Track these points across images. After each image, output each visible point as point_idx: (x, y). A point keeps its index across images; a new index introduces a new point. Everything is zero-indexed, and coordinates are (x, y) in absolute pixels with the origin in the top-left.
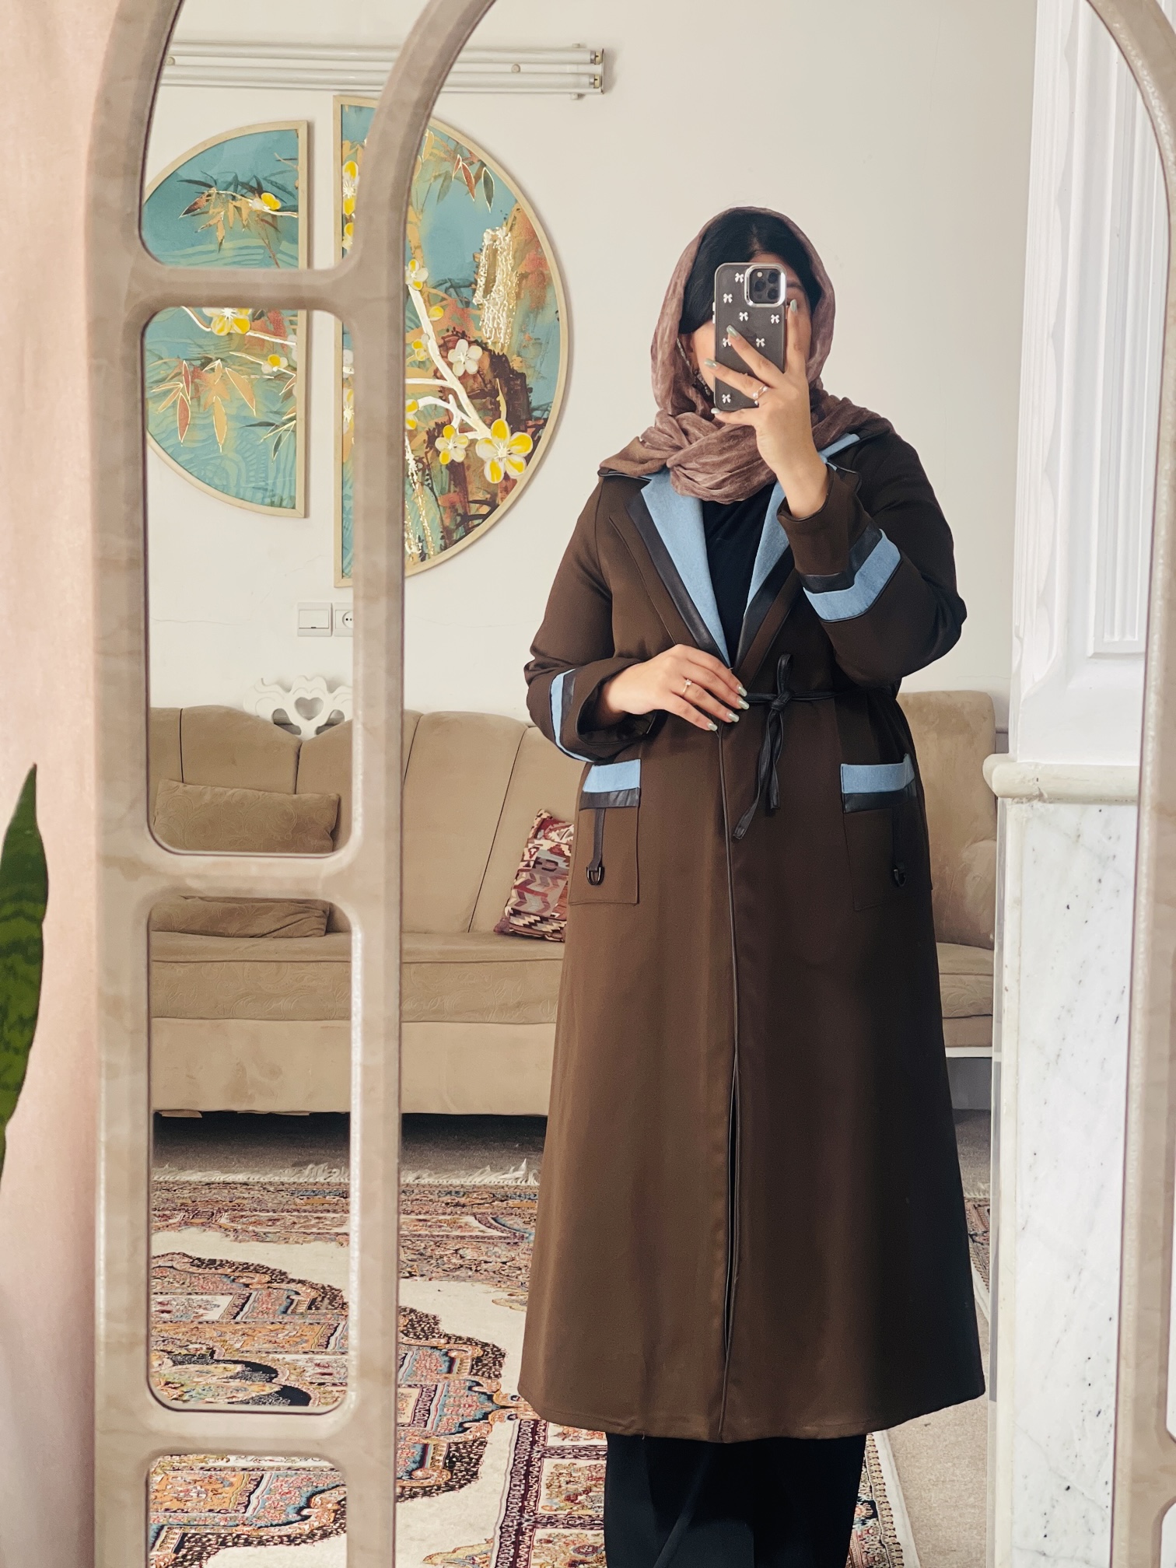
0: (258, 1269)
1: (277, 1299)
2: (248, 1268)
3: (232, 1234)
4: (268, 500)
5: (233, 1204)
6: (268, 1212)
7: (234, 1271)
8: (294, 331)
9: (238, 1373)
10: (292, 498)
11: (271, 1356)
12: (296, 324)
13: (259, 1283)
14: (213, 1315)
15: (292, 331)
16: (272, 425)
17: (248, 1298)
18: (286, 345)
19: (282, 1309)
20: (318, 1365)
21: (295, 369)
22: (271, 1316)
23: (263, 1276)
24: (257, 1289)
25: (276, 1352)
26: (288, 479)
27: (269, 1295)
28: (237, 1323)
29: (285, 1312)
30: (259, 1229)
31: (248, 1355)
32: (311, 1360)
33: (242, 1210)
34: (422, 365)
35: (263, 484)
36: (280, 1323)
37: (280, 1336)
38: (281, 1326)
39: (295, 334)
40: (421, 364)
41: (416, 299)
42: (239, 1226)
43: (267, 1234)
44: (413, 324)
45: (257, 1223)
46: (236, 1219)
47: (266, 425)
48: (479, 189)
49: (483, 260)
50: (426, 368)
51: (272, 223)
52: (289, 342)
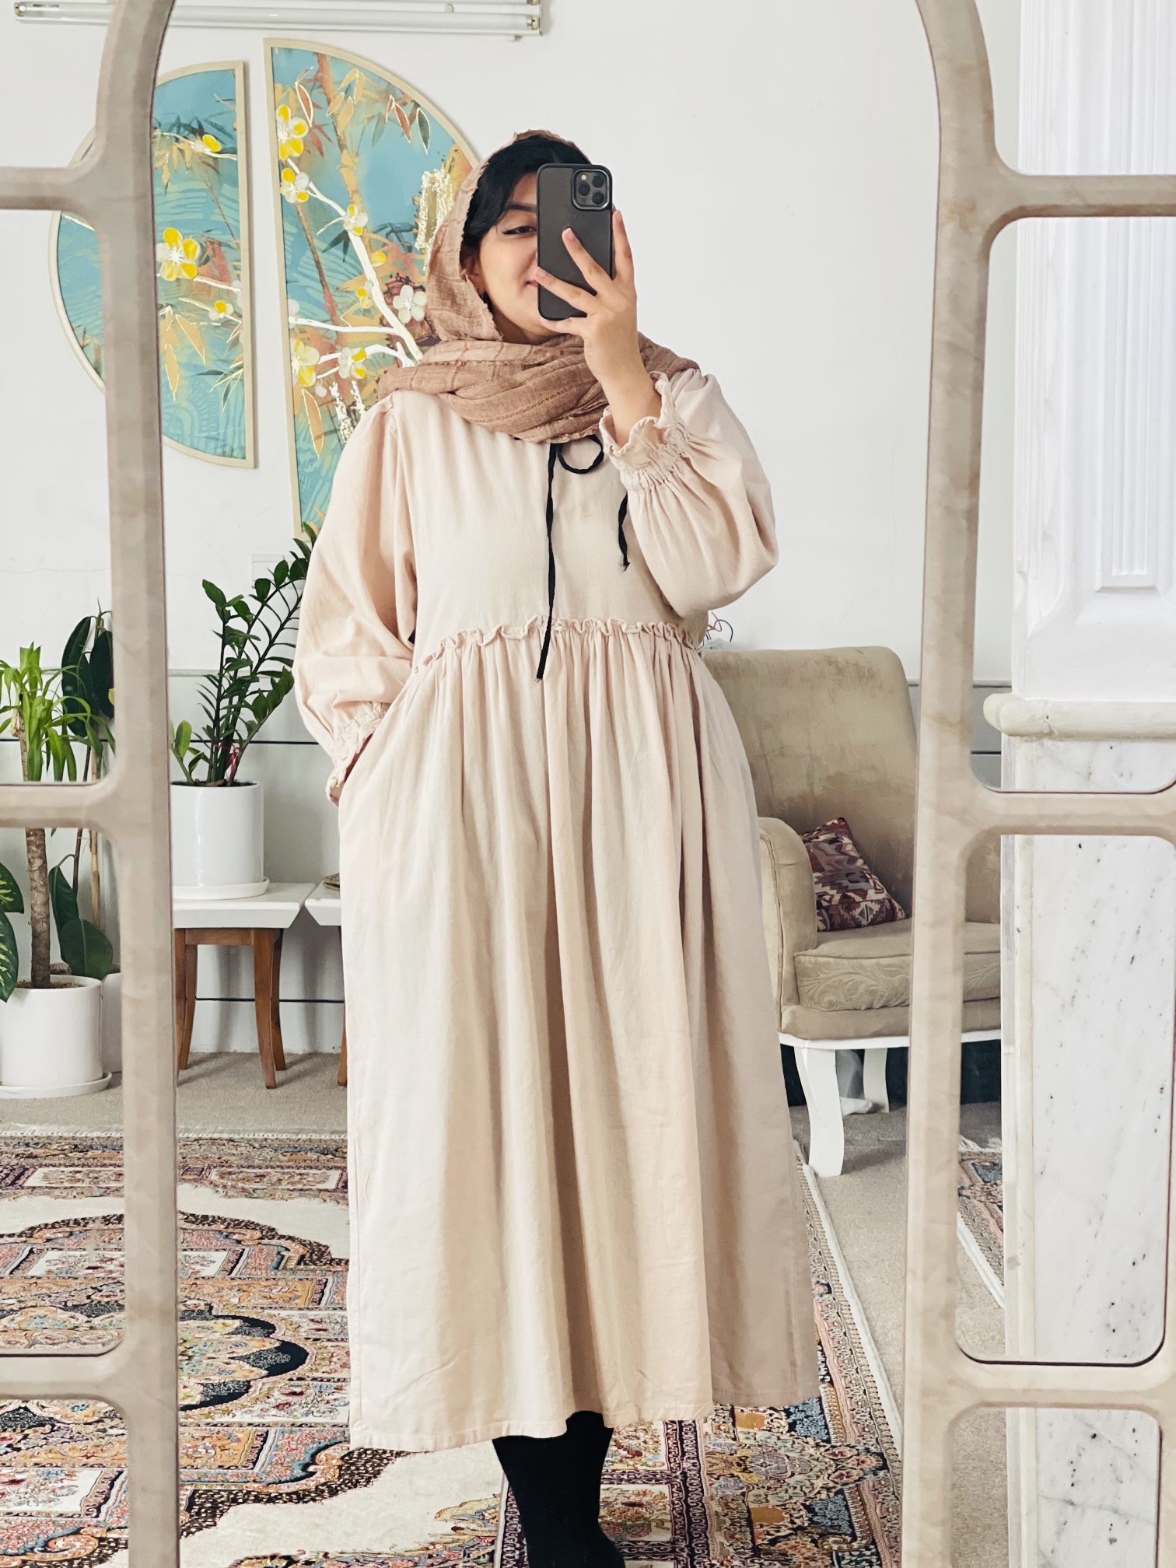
0: (248, 1225)
1: (268, 1254)
2: (239, 1224)
3: (221, 1190)
4: (219, 451)
5: (221, 1160)
6: (254, 1167)
7: (227, 1228)
8: (239, 276)
9: (237, 1328)
10: (243, 449)
11: (266, 1311)
12: (240, 270)
13: (251, 1239)
14: (209, 1271)
15: (236, 277)
16: (219, 373)
17: (242, 1254)
18: (231, 291)
19: (274, 1264)
20: (312, 1320)
21: (240, 316)
22: (264, 1272)
23: (254, 1232)
24: (248, 1246)
25: (271, 1308)
26: (237, 429)
27: (261, 1251)
28: (232, 1279)
29: (277, 1268)
30: (247, 1186)
31: (244, 1310)
32: (304, 1316)
33: (230, 1166)
34: (367, 314)
35: (214, 434)
36: (274, 1279)
37: (274, 1291)
38: (275, 1282)
39: (239, 279)
40: (367, 312)
41: (358, 245)
42: (228, 1183)
43: (255, 1190)
44: (356, 270)
45: (246, 1180)
46: (225, 1175)
47: (215, 373)
48: (414, 131)
49: (424, 203)
50: (371, 315)
51: (213, 166)
52: (234, 289)
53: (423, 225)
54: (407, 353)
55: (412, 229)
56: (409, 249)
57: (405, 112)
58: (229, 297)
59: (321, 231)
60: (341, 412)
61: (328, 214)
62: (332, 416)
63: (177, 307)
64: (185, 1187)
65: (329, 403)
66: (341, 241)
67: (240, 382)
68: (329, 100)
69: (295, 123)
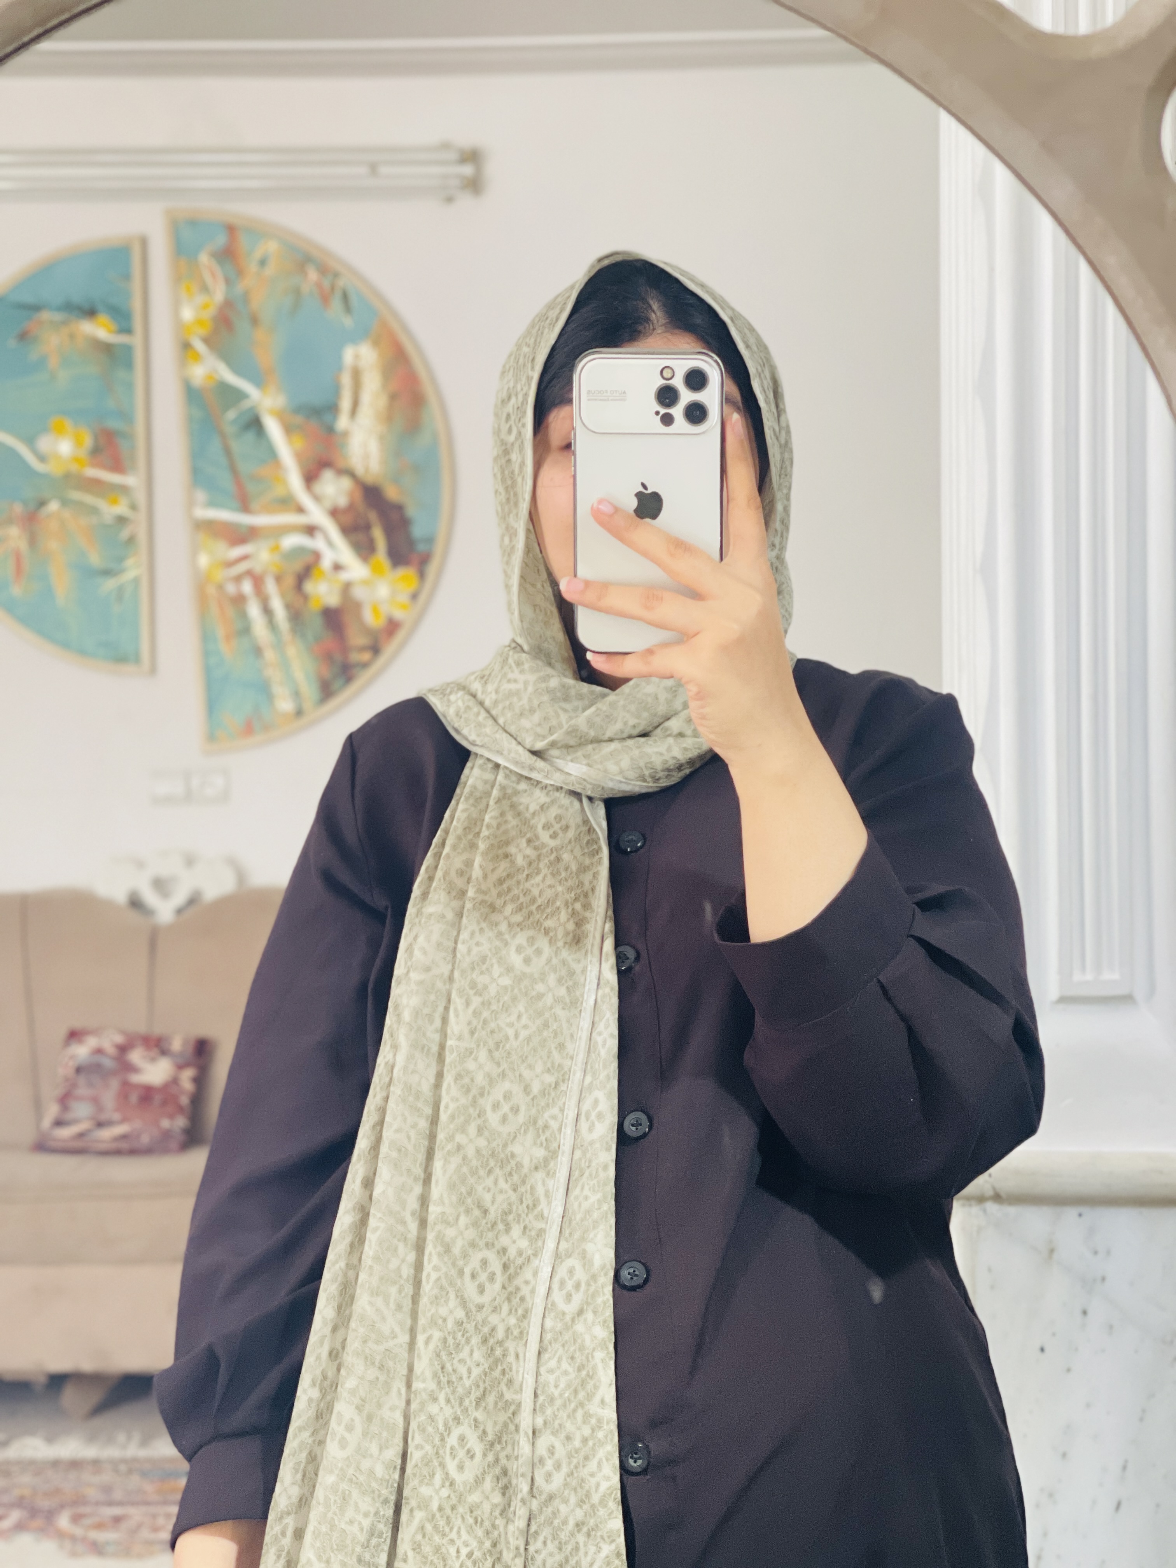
4: (110, 656)
5: (76, 1495)
6: (113, 1504)
8: (135, 466)
10: (138, 654)
12: (137, 460)
15: (132, 469)
16: (112, 573)
18: (126, 484)
21: (136, 512)
33: (85, 1504)
34: (282, 502)
35: (105, 638)
39: (136, 471)
41: (273, 428)
42: (78, 1531)
43: (107, 1543)
44: (272, 454)
45: (100, 1526)
46: (76, 1519)
47: (107, 573)
48: (336, 303)
49: (346, 380)
50: (289, 503)
51: (107, 349)
52: (130, 480)
53: (345, 404)
54: (330, 543)
55: (333, 408)
56: (330, 430)
57: (326, 284)
58: (124, 490)
59: (231, 415)
60: (254, 610)
61: (239, 395)
62: (243, 615)
63: (65, 502)
64: (25, 1540)
65: (239, 600)
66: (254, 424)
67: (136, 581)
68: (240, 272)
69: (201, 299)
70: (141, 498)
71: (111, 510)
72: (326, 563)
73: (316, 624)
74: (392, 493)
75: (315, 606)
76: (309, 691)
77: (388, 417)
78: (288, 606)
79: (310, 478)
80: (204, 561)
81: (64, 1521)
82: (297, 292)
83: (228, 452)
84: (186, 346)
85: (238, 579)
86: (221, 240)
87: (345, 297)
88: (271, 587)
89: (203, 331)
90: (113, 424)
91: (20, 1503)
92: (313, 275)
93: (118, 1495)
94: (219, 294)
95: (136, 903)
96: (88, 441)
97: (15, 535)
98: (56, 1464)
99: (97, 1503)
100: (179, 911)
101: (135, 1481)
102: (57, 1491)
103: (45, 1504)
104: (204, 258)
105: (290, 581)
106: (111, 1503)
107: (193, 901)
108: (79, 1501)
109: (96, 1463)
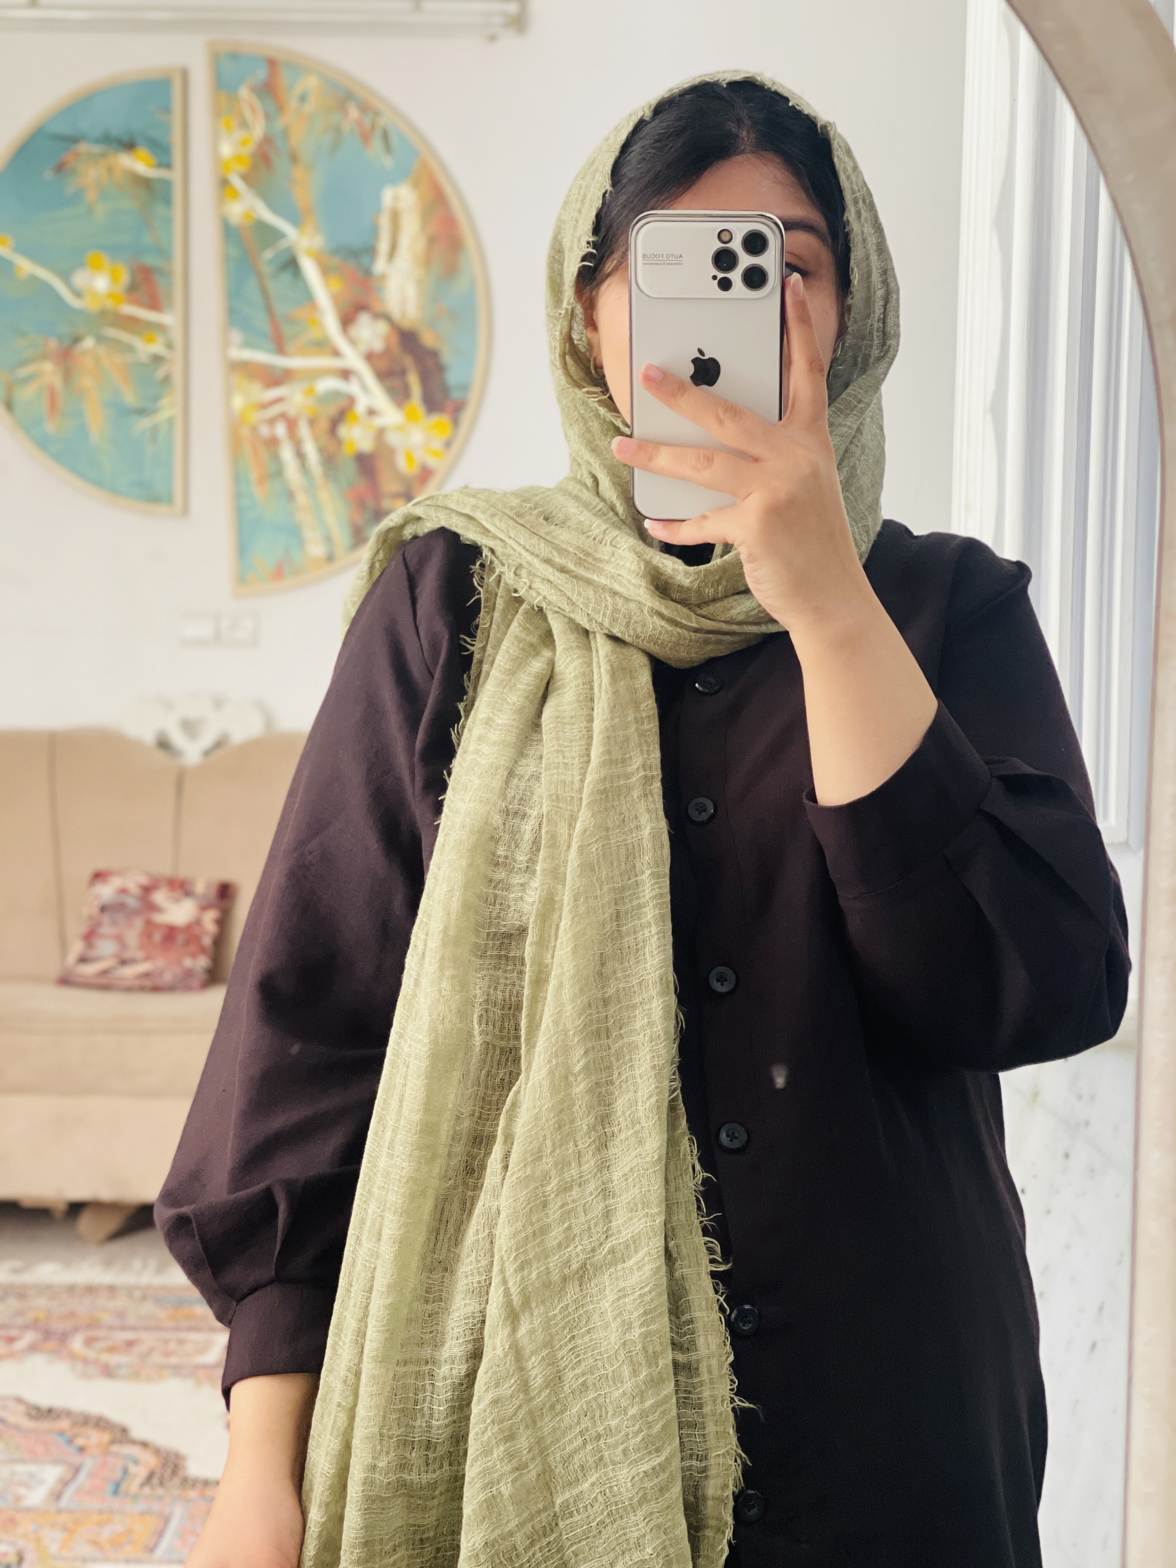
0: (100, 1423)
1: (111, 1470)
2: (88, 1422)
3: (81, 1366)
4: (144, 496)
5: (91, 1319)
6: (126, 1329)
7: (72, 1427)
8: (172, 304)
10: (170, 494)
12: (174, 298)
13: (96, 1446)
14: (35, 1498)
15: (169, 307)
16: (147, 412)
17: (77, 1470)
18: (162, 321)
19: (115, 1486)
21: (173, 351)
23: (103, 1434)
24: (92, 1456)
25: (93, 1560)
27: (105, 1464)
28: (58, 1510)
29: (115, 1491)
30: (110, 1359)
33: (99, 1328)
34: (318, 344)
35: (138, 477)
36: (109, 1511)
37: (105, 1531)
38: (109, 1516)
39: (172, 309)
41: (310, 269)
42: (91, 1354)
43: (119, 1366)
44: (308, 297)
45: (112, 1350)
46: (89, 1342)
47: (142, 412)
48: (377, 143)
49: (385, 222)
50: (324, 346)
51: (146, 183)
52: (167, 318)
53: (383, 247)
54: (365, 388)
55: (371, 251)
56: (368, 273)
57: (367, 122)
58: (160, 328)
59: (268, 254)
60: (287, 454)
61: (276, 235)
62: (276, 458)
63: (100, 339)
64: (38, 1361)
65: (273, 443)
66: (291, 264)
67: (171, 421)
68: (280, 108)
69: (240, 134)
70: (177, 336)
71: (146, 348)
72: (361, 407)
73: (349, 470)
74: (428, 339)
75: (348, 451)
76: (342, 536)
77: (427, 261)
78: (321, 450)
79: (347, 321)
80: (238, 402)
81: (77, 1344)
82: (338, 130)
83: (265, 293)
84: (224, 183)
85: (272, 422)
86: (262, 74)
87: (385, 136)
88: (304, 431)
89: (242, 168)
90: (150, 260)
91: (34, 1325)
92: (354, 113)
93: (131, 1320)
94: (258, 130)
95: (164, 744)
96: (124, 277)
97: (49, 369)
98: (71, 1289)
99: (111, 1328)
100: (207, 753)
101: (148, 1308)
102: (73, 1314)
103: (59, 1326)
104: (244, 92)
105: (323, 425)
106: (124, 1328)
107: (220, 744)
108: (93, 1324)
109: (112, 1290)
